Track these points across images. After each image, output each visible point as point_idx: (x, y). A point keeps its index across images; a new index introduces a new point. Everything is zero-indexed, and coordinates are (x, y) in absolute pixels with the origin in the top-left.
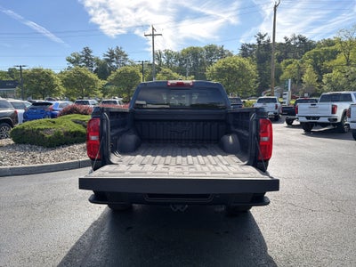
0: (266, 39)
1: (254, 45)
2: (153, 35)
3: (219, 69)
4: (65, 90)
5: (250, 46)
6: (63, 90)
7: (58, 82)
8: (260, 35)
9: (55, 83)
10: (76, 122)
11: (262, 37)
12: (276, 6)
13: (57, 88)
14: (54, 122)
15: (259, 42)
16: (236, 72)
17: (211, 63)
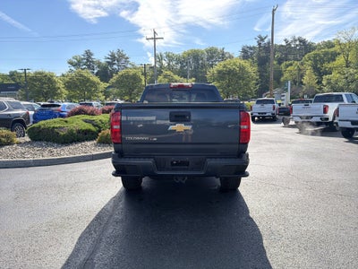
0: (266, 41)
1: (254, 47)
2: (155, 39)
3: (219, 72)
4: (67, 92)
5: (251, 48)
6: (65, 92)
7: (60, 85)
8: (260, 37)
9: (57, 85)
10: (86, 121)
11: (262, 40)
12: (274, 10)
13: (59, 91)
14: (66, 122)
15: (259, 44)
16: (236, 74)
17: (212, 66)
